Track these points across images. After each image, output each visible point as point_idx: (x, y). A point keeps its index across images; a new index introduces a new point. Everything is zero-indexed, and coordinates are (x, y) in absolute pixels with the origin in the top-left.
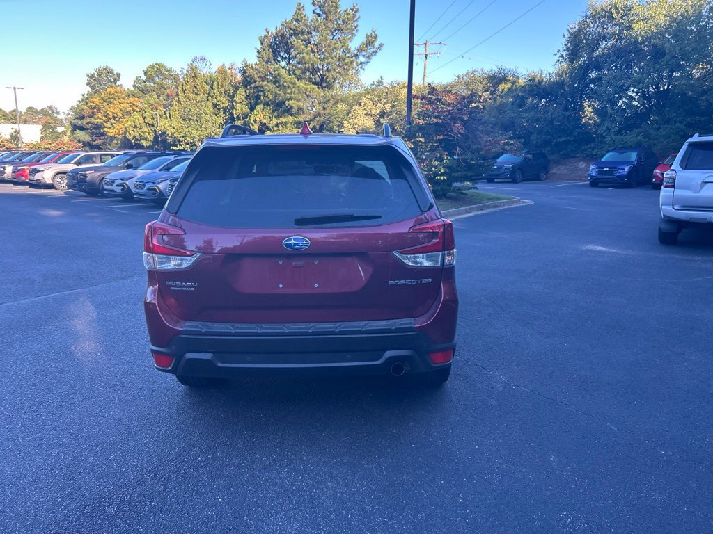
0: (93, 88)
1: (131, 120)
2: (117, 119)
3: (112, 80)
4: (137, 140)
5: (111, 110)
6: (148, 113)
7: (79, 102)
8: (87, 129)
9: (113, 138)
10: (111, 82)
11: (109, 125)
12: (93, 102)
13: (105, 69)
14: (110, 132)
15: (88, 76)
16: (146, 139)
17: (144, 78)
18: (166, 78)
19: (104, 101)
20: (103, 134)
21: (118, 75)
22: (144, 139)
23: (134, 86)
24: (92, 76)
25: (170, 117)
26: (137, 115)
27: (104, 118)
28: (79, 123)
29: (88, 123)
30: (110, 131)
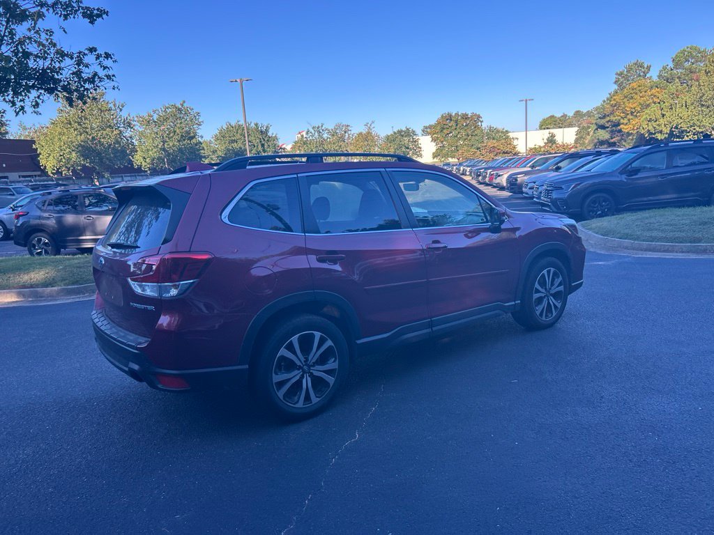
0: (620, 85)
1: (647, 113)
2: (635, 113)
3: (642, 74)
4: (652, 134)
5: (629, 105)
6: (666, 104)
7: (604, 101)
8: (608, 127)
9: (629, 134)
10: (640, 76)
11: (625, 121)
12: (614, 100)
13: (636, 64)
14: (625, 128)
15: (617, 74)
16: (661, 132)
17: (671, 65)
19: (626, 97)
20: (620, 131)
21: (649, 68)
22: (658, 132)
23: (659, 76)
24: (621, 74)
25: (686, 106)
26: (654, 107)
27: (622, 115)
28: (602, 122)
29: (608, 122)
30: (626, 127)
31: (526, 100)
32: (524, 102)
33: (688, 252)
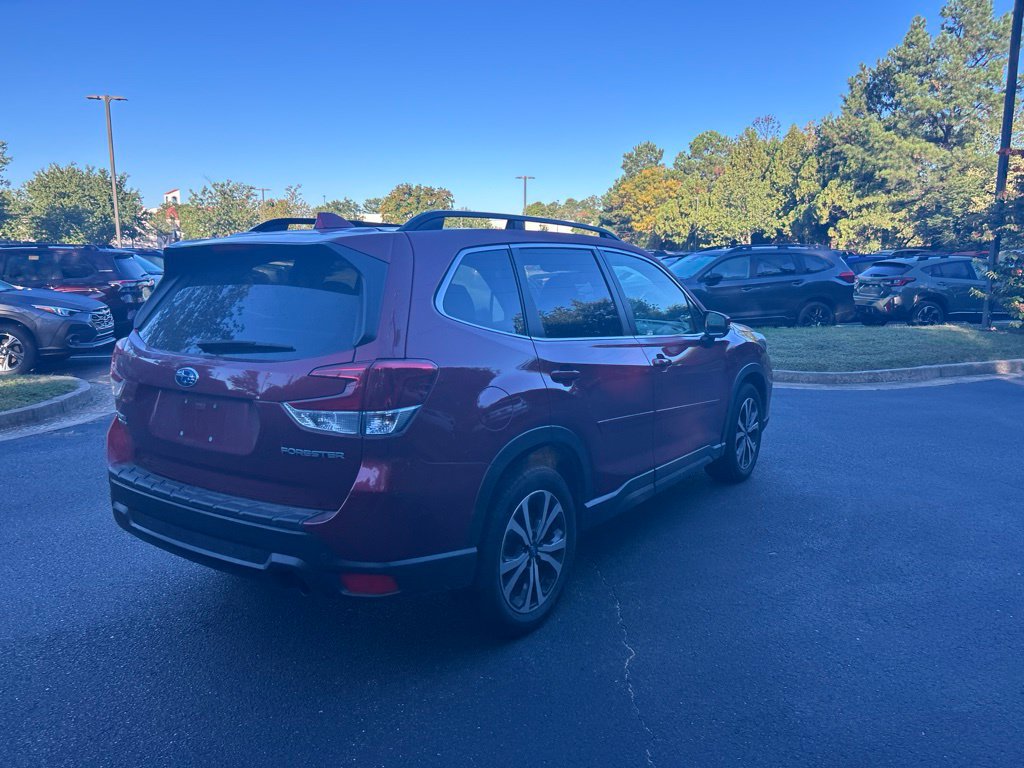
0: (628, 171)
1: (663, 210)
2: (648, 209)
3: (653, 160)
4: (667, 236)
5: (643, 198)
6: (685, 200)
7: (610, 190)
8: (615, 224)
9: (641, 234)
10: (651, 162)
11: (637, 217)
12: (624, 189)
13: (647, 146)
14: (637, 227)
15: (625, 156)
16: (679, 234)
17: (689, 153)
18: (717, 151)
19: (637, 187)
20: (630, 229)
21: (661, 153)
22: (676, 235)
23: (676, 165)
24: (629, 157)
25: (710, 204)
26: (672, 203)
27: (633, 209)
28: (607, 216)
29: (615, 216)
30: (638, 225)
31: (525, 178)
32: (523, 180)
33: (816, 383)
